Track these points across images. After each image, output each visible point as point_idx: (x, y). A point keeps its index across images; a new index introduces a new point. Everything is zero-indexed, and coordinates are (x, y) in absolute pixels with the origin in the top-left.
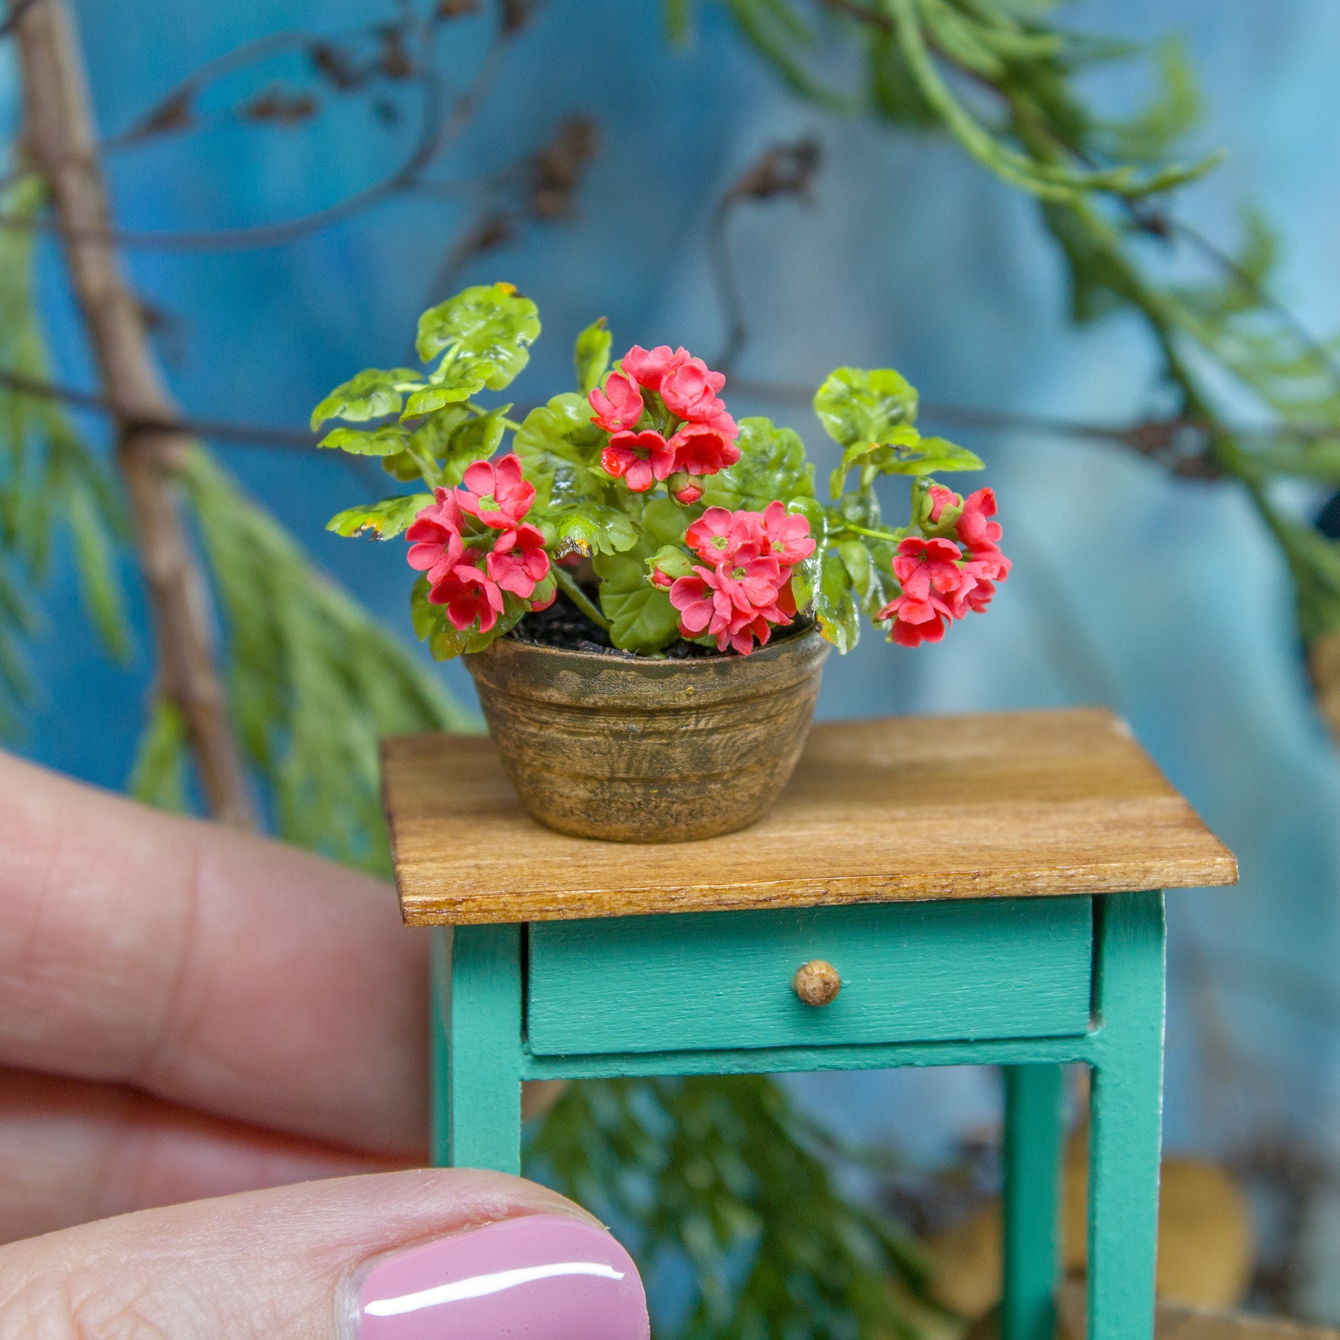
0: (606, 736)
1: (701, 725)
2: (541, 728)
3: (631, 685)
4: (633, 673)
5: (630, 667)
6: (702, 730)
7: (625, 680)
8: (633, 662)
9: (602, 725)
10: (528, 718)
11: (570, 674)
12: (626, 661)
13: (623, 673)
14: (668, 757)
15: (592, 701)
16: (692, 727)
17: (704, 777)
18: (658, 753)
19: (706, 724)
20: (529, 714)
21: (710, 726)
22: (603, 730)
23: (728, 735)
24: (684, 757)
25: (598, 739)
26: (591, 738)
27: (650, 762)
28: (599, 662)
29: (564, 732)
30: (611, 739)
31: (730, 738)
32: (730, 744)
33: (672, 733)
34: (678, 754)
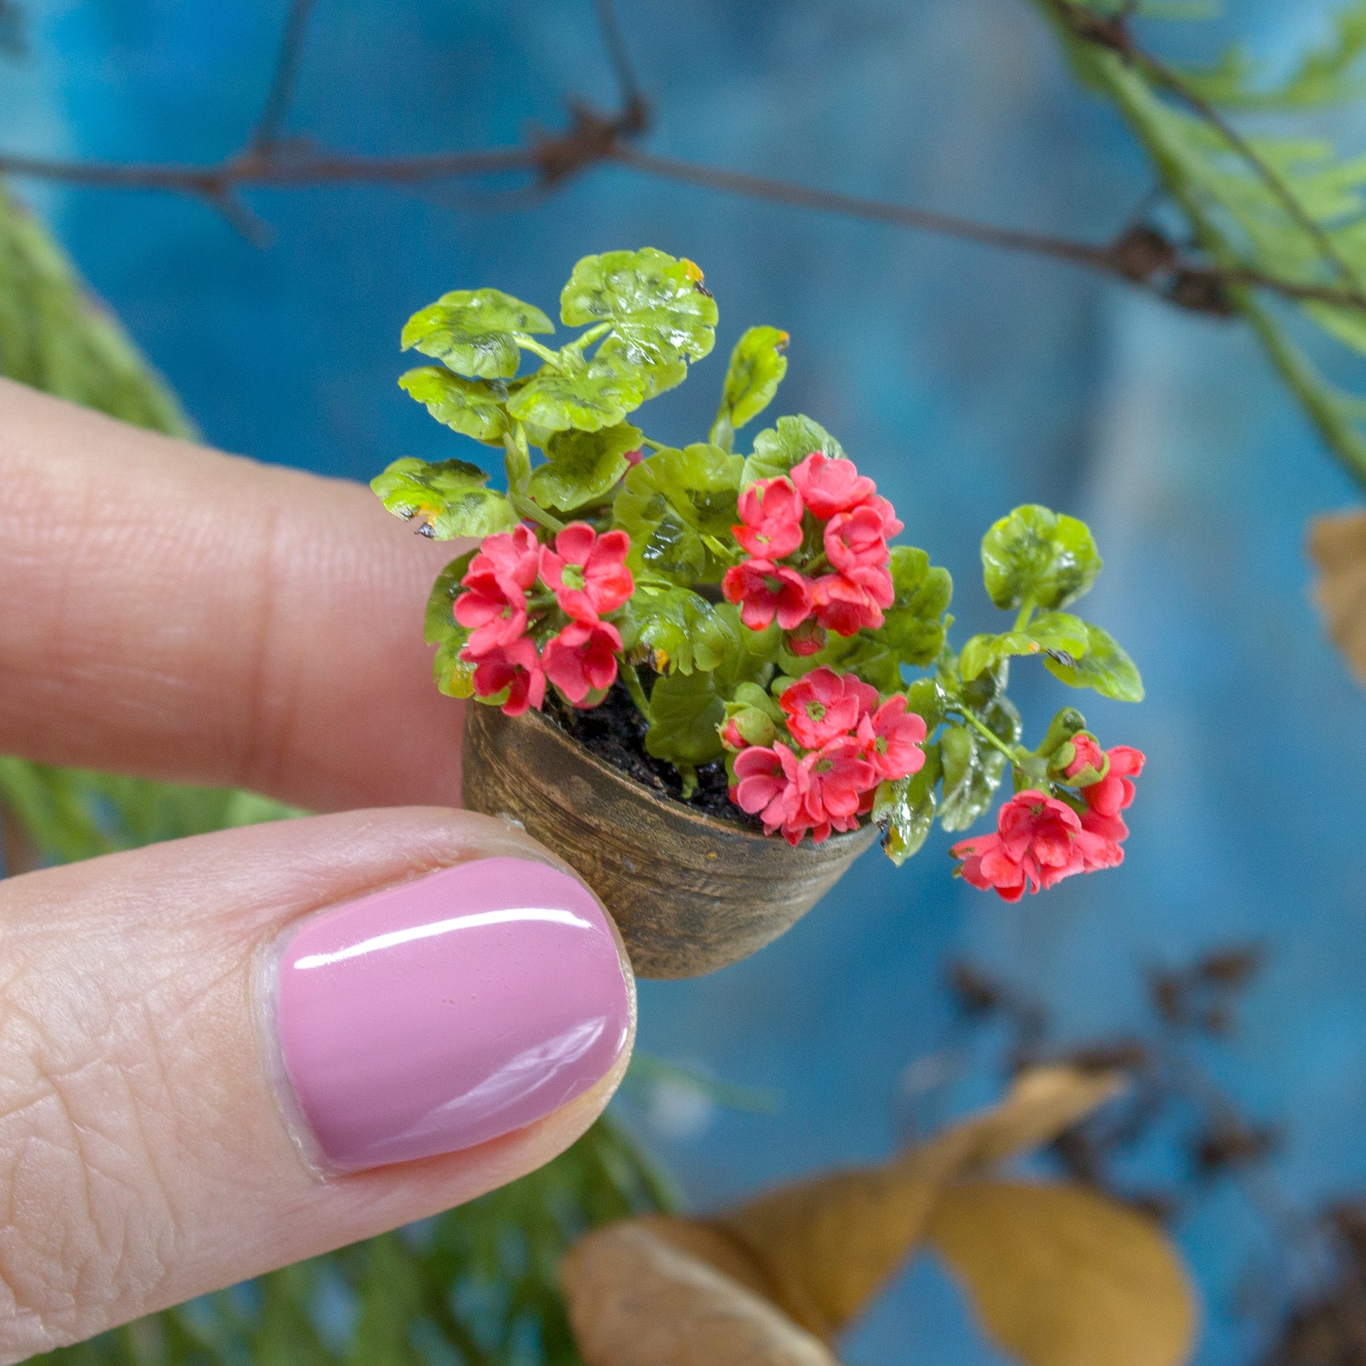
0: (594, 858)
1: (707, 891)
2: (524, 811)
3: (647, 827)
4: (656, 816)
5: (656, 809)
6: (705, 895)
7: (643, 819)
8: (662, 805)
9: (596, 847)
10: (513, 791)
11: (583, 784)
12: (654, 801)
13: (645, 811)
14: (655, 907)
15: (596, 821)
16: (696, 889)
17: (685, 936)
18: (646, 898)
19: (714, 891)
20: (517, 789)
21: (717, 894)
22: (595, 851)
23: (733, 907)
24: (672, 912)
25: (584, 856)
26: (577, 852)
27: (633, 904)
28: (623, 788)
29: (550, 830)
30: (599, 863)
31: (733, 910)
32: (731, 914)
33: (670, 886)
34: (667, 907)
